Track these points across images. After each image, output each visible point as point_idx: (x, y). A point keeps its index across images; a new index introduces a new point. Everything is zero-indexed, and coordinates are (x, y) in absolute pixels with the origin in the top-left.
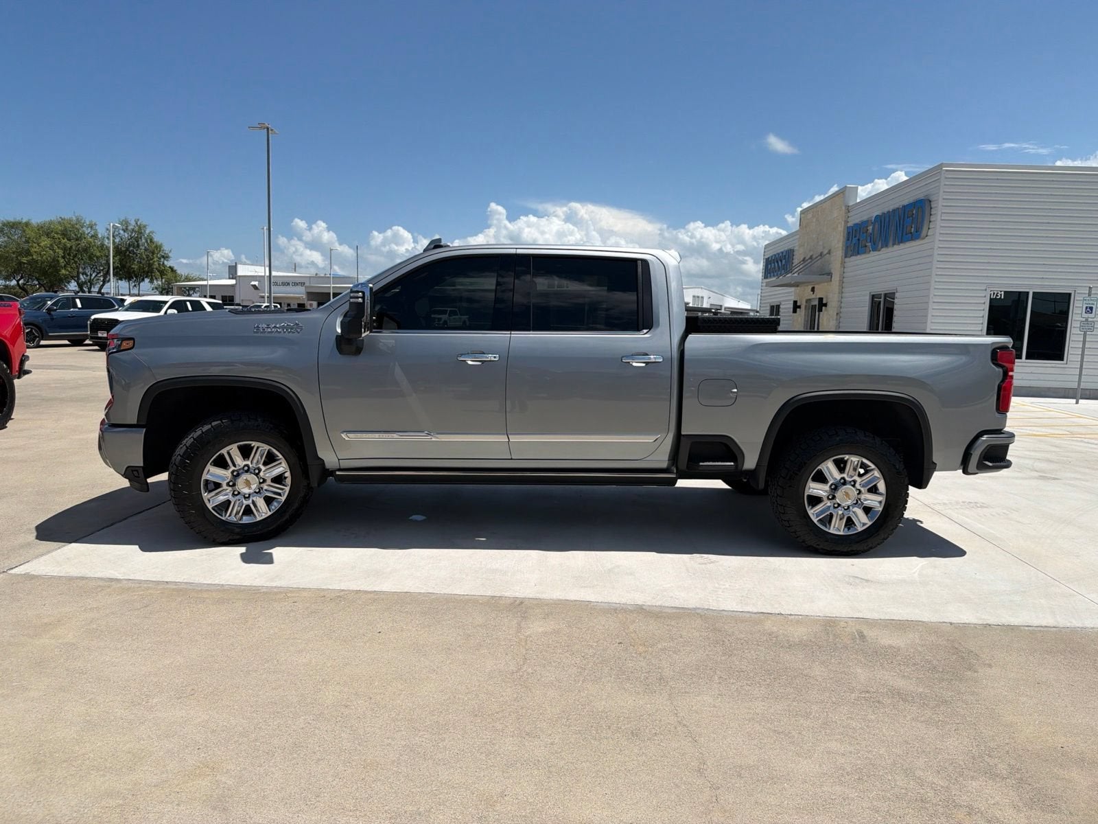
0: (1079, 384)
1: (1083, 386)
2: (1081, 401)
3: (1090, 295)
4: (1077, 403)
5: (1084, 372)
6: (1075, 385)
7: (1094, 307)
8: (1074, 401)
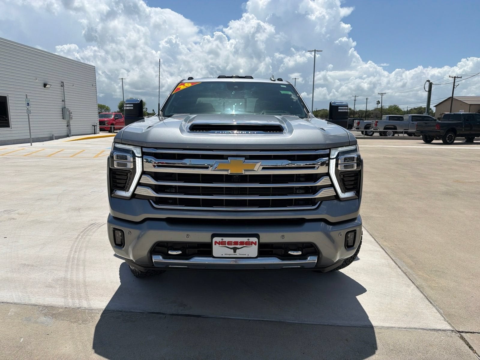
0: (30, 137)
1: (32, 137)
2: (33, 143)
3: (27, 98)
4: (31, 145)
5: (31, 131)
6: (29, 137)
7: (29, 103)
8: (29, 144)
